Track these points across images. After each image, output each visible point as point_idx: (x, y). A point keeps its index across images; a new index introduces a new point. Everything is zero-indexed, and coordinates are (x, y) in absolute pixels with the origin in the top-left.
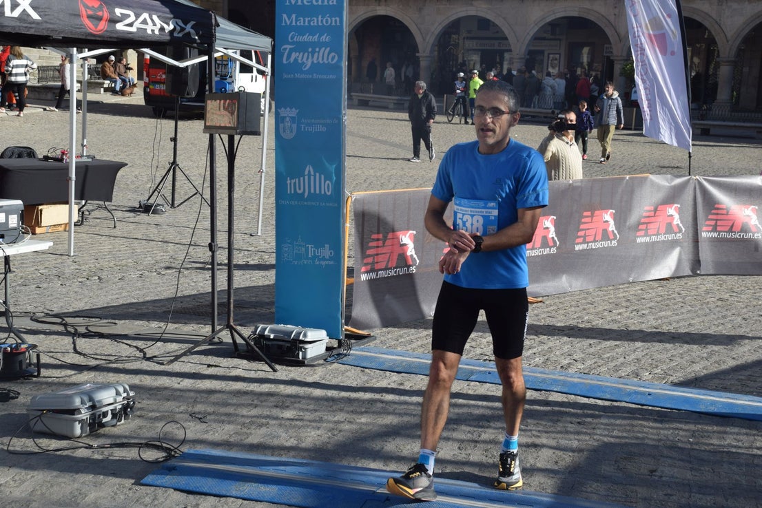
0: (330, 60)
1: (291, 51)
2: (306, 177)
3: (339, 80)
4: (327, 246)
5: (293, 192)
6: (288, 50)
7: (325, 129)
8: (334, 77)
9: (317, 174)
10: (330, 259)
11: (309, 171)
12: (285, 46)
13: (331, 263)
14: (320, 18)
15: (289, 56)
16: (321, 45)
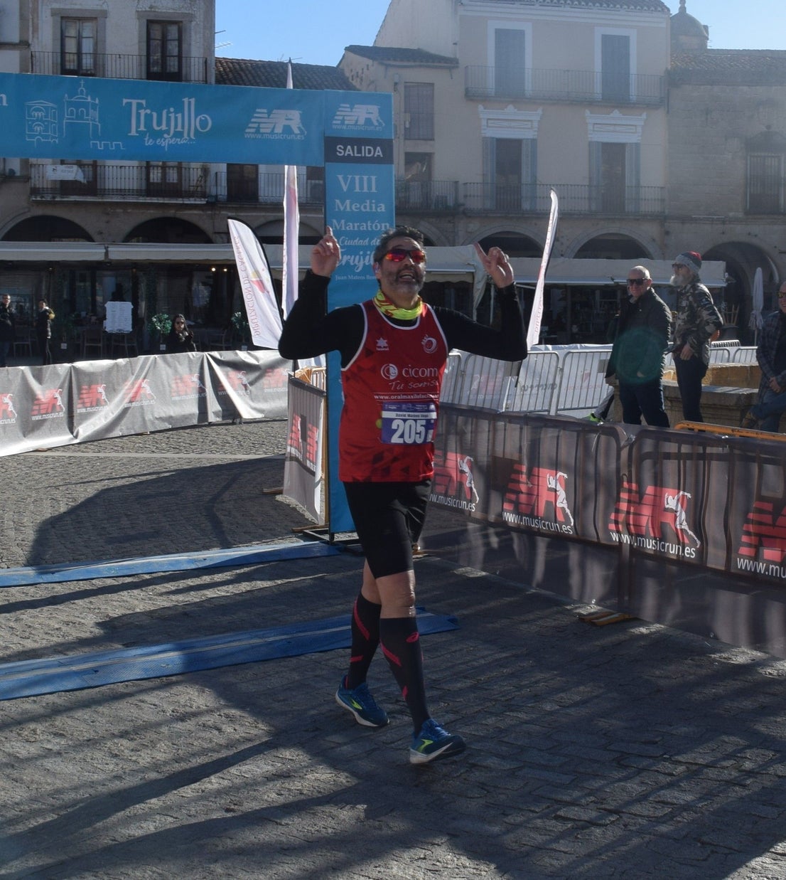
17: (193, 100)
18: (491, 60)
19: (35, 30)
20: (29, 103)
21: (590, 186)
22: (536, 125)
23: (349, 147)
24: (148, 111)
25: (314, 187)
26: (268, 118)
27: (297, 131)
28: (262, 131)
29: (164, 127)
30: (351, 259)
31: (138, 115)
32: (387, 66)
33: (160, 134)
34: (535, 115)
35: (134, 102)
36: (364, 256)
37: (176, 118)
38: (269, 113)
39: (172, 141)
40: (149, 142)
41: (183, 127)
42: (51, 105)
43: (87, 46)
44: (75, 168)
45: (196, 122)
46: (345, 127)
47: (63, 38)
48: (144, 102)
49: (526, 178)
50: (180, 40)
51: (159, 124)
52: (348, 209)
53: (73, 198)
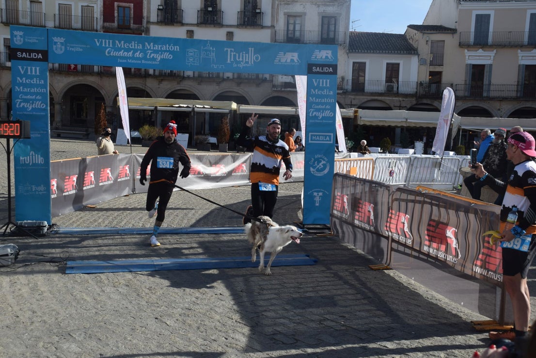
0: (41, 106)
1: (21, 102)
2: (31, 157)
3: (47, 115)
4: (42, 186)
5: (23, 163)
6: (18, 103)
7: (39, 136)
8: (44, 114)
9: (37, 155)
10: (44, 191)
11: (32, 154)
12: (17, 100)
13: (45, 192)
14: (35, 89)
15: (19, 105)
16: (37, 100)
17: (253, 49)
18: (473, 29)
19: (277, 21)
20: (188, 50)
21: (518, 85)
22: (492, 58)
23: (318, 68)
24: (235, 53)
25: (388, 86)
26: (284, 56)
27: (296, 61)
28: (281, 61)
29: (241, 59)
30: (317, 114)
31: (231, 55)
32: (424, 33)
33: (239, 62)
34: (492, 53)
35: (229, 50)
36: (323, 112)
37: (246, 56)
38: (285, 54)
39: (244, 65)
40: (235, 65)
41: (248, 59)
42: (196, 50)
43: (298, 27)
44: (290, 77)
45: (254, 58)
46: (316, 60)
47: (288, 24)
48: (233, 50)
49: (486, 82)
50: (335, 24)
51: (239, 58)
52: (317, 93)
53: (288, 89)
